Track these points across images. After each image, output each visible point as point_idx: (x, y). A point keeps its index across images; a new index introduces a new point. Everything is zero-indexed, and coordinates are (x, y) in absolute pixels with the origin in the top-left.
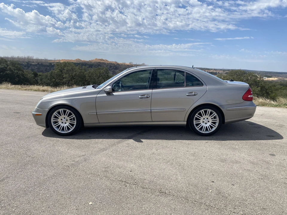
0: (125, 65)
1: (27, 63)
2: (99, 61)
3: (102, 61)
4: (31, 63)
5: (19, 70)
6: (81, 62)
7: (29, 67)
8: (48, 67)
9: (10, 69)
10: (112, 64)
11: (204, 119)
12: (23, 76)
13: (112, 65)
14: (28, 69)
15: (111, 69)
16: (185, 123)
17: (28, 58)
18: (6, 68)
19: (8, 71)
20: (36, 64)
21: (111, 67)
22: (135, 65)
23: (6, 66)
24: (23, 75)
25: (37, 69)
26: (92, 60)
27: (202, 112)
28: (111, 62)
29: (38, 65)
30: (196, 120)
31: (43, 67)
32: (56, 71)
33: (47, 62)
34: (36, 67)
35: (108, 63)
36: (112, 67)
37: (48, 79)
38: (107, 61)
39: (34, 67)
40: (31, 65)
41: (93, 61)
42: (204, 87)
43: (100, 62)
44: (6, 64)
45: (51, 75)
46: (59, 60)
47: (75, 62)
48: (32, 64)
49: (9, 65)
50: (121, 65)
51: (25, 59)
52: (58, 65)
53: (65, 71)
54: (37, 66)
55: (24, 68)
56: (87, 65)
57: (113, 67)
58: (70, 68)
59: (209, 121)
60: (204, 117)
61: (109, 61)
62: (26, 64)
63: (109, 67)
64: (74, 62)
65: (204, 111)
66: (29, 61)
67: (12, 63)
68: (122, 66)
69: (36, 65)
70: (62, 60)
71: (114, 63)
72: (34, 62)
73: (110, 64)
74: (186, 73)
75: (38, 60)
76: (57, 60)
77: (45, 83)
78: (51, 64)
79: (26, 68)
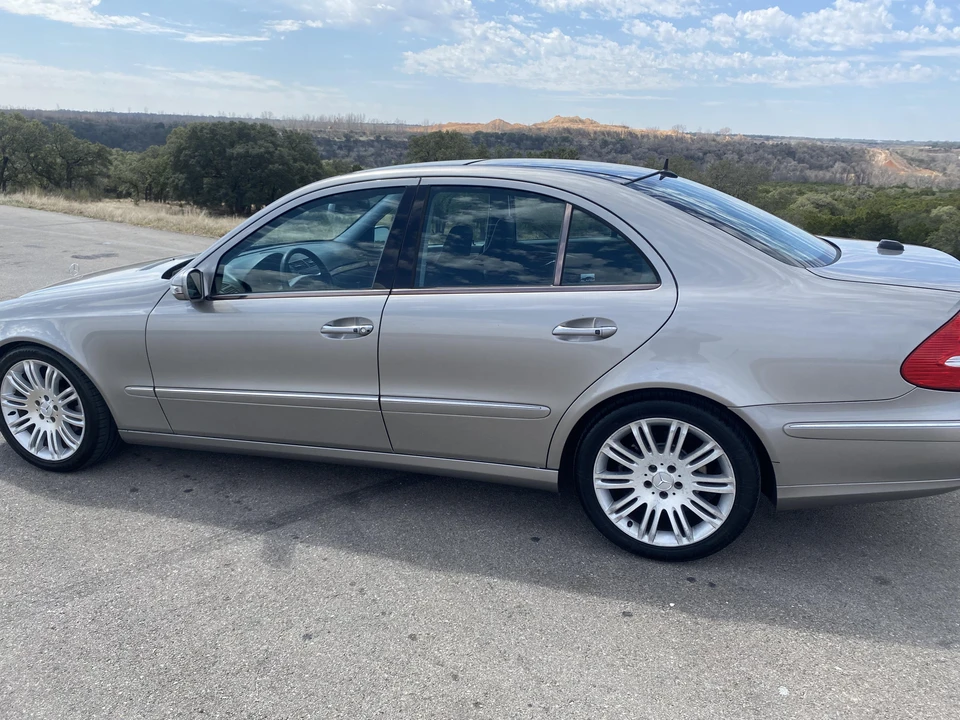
0: (655, 137)
1: (346, 136)
2: (566, 125)
3: (575, 126)
4: (357, 137)
5: (308, 158)
6: (507, 129)
7: (350, 149)
8: (406, 148)
9: (281, 156)
10: (609, 133)
11: (653, 468)
13: (609, 139)
15: (604, 150)
16: (552, 476)
17: (350, 123)
18: (271, 154)
19: (276, 166)
20: (372, 138)
21: (605, 143)
22: (695, 134)
23: (271, 150)
26: (544, 124)
27: (641, 430)
28: (606, 126)
29: (376, 144)
30: (605, 469)
31: (390, 148)
33: (404, 133)
34: (371, 150)
35: (595, 133)
36: (611, 146)
38: (592, 122)
40: (357, 142)
41: (546, 126)
43: (568, 130)
44: (272, 142)
46: (440, 126)
47: (489, 131)
48: (361, 139)
49: (278, 146)
50: (643, 137)
51: (337, 124)
54: (372, 146)
55: (338, 152)
56: (527, 139)
57: (614, 144)
61: (602, 123)
62: (344, 139)
63: (597, 143)
64: (484, 131)
65: (652, 428)
66: (352, 132)
67: (289, 137)
68: (645, 140)
69: (370, 144)
71: (620, 130)
72: (364, 133)
73: (603, 134)
75: (376, 125)
76: (432, 127)
79: (342, 152)
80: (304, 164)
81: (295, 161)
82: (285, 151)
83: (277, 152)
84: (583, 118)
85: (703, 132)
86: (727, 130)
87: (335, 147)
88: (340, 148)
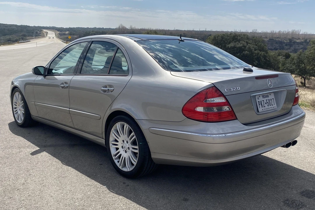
1: (290, 40)
4: (295, 40)
7: (291, 46)
12: (265, 59)
14: (289, 49)
17: (293, 33)
20: (303, 41)
24: (265, 57)
25: (302, 48)
29: (304, 43)
34: (302, 46)
39: (299, 46)
40: (295, 42)
48: (297, 41)
51: (288, 34)
54: (302, 45)
62: (289, 41)
66: (293, 38)
69: (301, 43)
72: (299, 39)
75: (305, 35)
79: (287, 47)
80: (259, 51)
81: (255, 50)
82: (251, 46)
83: (248, 46)
87: (284, 45)
88: (286, 45)
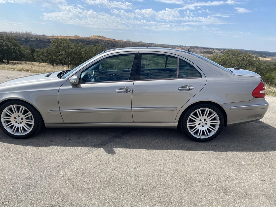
0: (122, 42)
1: (25, 38)
2: (97, 38)
3: (99, 38)
4: (29, 39)
5: (16, 45)
6: (79, 38)
7: (27, 43)
8: (47, 43)
9: (6, 44)
10: (109, 41)
11: (201, 120)
12: (20, 52)
13: (109, 42)
14: (26, 45)
15: (108, 46)
16: (176, 125)
18: (2, 43)
19: (4, 47)
20: (35, 39)
21: (108, 44)
22: (133, 42)
23: (2, 42)
24: (19, 51)
26: (90, 37)
27: (199, 111)
28: (108, 39)
29: (36, 41)
30: (190, 121)
31: (41, 43)
32: (52, 48)
33: (46, 38)
34: (35, 43)
35: (105, 40)
36: (110, 45)
37: (45, 55)
38: (104, 37)
39: (33, 43)
40: (29, 40)
41: (91, 38)
42: (202, 80)
43: (97, 39)
44: (2, 39)
45: (47, 52)
46: (58, 36)
47: (73, 38)
48: (31, 39)
49: (5, 41)
50: (119, 42)
51: (23, 34)
52: (54, 41)
53: (61, 48)
54: (35, 42)
55: (23, 43)
56: (85, 41)
57: (111, 44)
58: (66, 45)
59: (206, 124)
60: (201, 118)
61: (107, 38)
62: (25, 39)
63: (106, 44)
64: (72, 38)
65: (201, 110)
66: (27, 37)
67: (8, 38)
68: (120, 43)
69: (34, 41)
70: (61, 36)
71: (112, 40)
72: (32, 38)
73: (108, 41)
74: (180, 59)
75: (36, 35)
76: (55, 37)
77: (41, 59)
78: (49, 40)
79: (24, 43)
81: (11, 46)
82: (8, 43)
84: (102, 36)
85: (135, 42)
86: (141, 41)
87: (22, 42)
88: (24, 42)
